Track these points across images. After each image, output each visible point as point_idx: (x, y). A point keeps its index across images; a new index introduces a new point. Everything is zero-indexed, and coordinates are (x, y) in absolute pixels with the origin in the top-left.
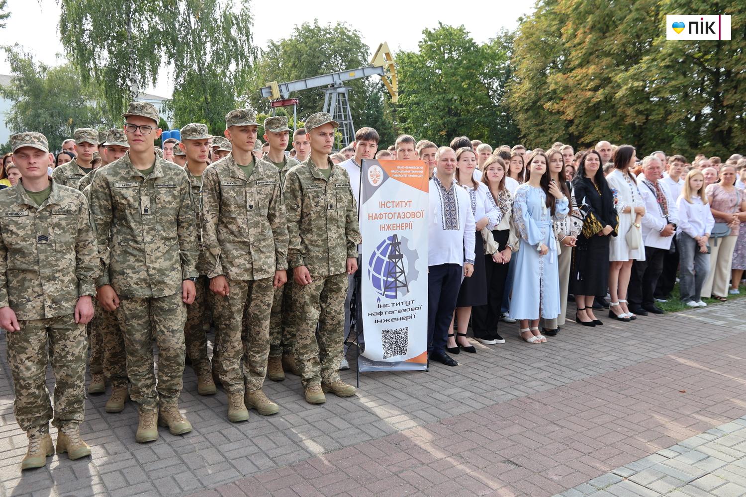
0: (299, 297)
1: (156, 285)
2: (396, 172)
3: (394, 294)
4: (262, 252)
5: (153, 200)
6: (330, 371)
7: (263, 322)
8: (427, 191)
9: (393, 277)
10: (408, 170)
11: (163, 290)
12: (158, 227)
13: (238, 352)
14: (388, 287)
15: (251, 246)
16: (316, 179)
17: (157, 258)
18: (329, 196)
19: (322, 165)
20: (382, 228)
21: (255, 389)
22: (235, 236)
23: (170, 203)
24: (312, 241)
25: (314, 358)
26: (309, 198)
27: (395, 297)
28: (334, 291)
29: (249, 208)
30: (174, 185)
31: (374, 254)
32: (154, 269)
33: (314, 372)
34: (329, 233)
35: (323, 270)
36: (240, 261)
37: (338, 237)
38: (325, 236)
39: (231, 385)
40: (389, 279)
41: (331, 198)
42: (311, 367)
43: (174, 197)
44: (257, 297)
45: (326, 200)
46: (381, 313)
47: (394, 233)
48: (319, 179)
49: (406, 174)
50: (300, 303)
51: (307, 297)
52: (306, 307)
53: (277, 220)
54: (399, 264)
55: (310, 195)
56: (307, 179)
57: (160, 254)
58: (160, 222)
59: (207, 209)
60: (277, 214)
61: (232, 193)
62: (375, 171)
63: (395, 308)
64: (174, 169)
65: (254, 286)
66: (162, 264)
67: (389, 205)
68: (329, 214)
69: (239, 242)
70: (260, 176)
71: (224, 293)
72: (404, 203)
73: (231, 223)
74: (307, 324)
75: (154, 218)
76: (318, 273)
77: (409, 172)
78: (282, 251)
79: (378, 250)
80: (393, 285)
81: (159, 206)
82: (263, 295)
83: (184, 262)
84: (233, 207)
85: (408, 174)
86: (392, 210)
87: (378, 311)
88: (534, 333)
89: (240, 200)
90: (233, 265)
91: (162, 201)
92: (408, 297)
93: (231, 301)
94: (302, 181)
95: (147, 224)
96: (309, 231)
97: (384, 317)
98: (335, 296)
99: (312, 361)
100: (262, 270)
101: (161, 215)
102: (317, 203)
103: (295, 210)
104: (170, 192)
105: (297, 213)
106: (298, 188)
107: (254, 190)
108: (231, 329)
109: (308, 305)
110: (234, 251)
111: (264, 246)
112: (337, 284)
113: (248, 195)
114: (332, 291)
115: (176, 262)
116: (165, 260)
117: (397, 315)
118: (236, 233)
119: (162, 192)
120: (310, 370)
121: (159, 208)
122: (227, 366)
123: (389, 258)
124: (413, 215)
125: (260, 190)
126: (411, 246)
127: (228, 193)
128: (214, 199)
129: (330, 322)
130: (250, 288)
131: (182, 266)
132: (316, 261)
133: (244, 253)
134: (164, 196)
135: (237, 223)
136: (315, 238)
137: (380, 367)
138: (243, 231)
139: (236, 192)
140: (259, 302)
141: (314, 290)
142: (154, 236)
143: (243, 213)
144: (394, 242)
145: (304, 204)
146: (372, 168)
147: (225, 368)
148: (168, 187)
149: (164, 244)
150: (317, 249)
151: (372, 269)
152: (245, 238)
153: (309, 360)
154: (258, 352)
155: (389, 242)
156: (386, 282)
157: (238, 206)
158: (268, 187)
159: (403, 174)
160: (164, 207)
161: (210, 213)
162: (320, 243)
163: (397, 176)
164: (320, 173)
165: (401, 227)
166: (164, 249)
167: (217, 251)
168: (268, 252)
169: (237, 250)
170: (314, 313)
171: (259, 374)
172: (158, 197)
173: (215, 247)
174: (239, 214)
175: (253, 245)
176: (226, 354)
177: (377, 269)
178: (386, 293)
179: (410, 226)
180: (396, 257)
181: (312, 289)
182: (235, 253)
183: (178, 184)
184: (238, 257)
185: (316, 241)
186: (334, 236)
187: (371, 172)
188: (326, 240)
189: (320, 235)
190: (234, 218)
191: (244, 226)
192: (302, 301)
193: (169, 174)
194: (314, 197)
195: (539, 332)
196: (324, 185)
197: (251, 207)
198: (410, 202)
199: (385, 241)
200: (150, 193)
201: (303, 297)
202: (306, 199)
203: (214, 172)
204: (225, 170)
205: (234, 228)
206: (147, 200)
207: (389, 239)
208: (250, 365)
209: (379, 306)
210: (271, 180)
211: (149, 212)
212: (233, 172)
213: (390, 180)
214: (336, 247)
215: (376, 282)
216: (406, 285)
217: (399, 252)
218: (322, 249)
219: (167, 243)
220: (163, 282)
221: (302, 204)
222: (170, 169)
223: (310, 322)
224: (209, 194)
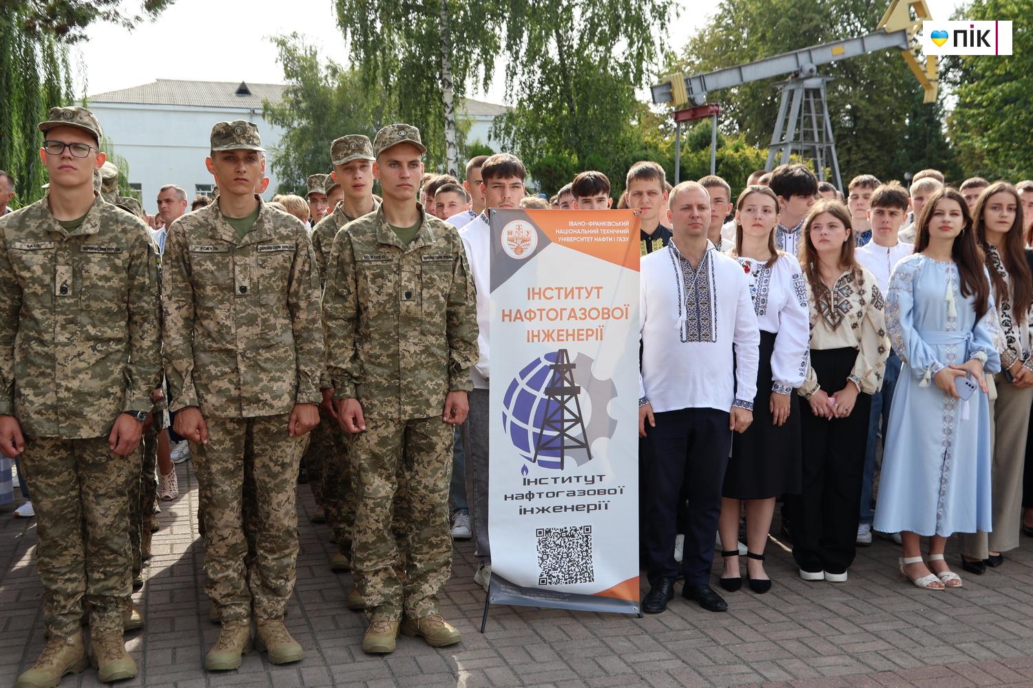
0: (352, 456)
1: (67, 418)
2: (567, 232)
3: (558, 460)
4: (264, 370)
5: (76, 274)
6: (417, 597)
7: (273, 494)
8: (638, 269)
9: (556, 430)
10: (594, 227)
11: (79, 428)
12: (83, 319)
13: (233, 549)
14: (544, 445)
15: (239, 357)
16: (382, 245)
17: (77, 372)
18: (405, 276)
19: (402, 219)
20: (531, 337)
21: (266, 617)
22: (214, 340)
23: (107, 279)
24: (371, 356)
25: (386, 569)
26: (366, 277)
27: (561, 465)
28: (423, 450)
29: (238, 292)
30: (118, 249)
31: (514, 384)
32: (68, 389)
33: (383, 595)
34: (402, 344)
35: (389, 409)
36: (224, 384)
37: (423, 352)
38: (393, 348)
39: (225, 606)
40: (546, 432)
41: (409, 280)
42: (379, 586)
43: (115, 269)
44: (264, 450)
45: (398, 283)
46: (530, 496)
47: (562, 346)
48: (389, 246)
49: (589, 235)
50: (354, 467)
51: (363, 457)
52: (362, 474)
53: (303, 316)
54: (571, 405)
55: (368, 273)
56: (368, 243)
57: (83, 365)
58: (87, 310)
59: (168, 292)
60: (303, 304)
61: (209, 266)
62: (518, 232)
63: (559, 486)
64: (123, 223)
65: (256, 429)
66: (86, 382)
67: (548, 293)
68: (403, 309)
69: (220, 350)
70: (265, 237)
71: (198, 437)
72: (583, 292)
73: (207, 317)
74: (366, 505)
75: (76, 304)
76: (379, 414)
77: (596, 231)
78: (306, 369)
79: (523, 378)
80: (557, 443)
81: (87, 283)
82: (272, 448)
83: (127, 383)
84: (209, 289)
85: (593, 235)
86: (557, 304)
87: (525, 490)
88: (933, 568)
89: (222, 278)
90: (208, 392)
91: (93, 275)
92: (588, 469)
93: (209, 455)
94: (356, 247)
95: (63, 313)
96: (367, 338)
97: (537, 503)
98: (426, 459)
99: (382, 575)
100: (258, 401)
101: (88, 299)
102: (381, 287)
103: (344, 298)
104: (109, 260)
105: (347, 304)
106: (348, 260)
107: (250, 260)
108: (214, 505)
109: (365, 471)
110: (211, 367)
111: (267, 360)
112: (426, 437)
113: (237, 269)
114: (420, 449)
115: (114, 383)
116: (93, 377)
117: (563, 500)
118: (214, 335)
119: (93, 259)
120: (376, 590)
121: (86, 287)
122: (215, 572)
123: (546, 392)
124: (607, 314)
125: (264, 261)
126: (601, 372)
127: (201, 265)
128: (183, 277)
129: (419, 506)
130: (249, 433)
131: (124, 391)
132: (376, 393)
133: (227, 370)
134: (96, 268)
135: (216, 317)
136: (377, 351)
137: (537, 599)
138: (224, 331)
139: (216, 264)
140: (266, 460)
141: (377, 444)
142: (73, 334)
143: (228, 300)
144: (560, 362)
145: (359, 288)
146: (512, 226)
147: (212, 576)
148: (106, 251)
149: (94, 348)
150: (379, 370)
151: (509, 413)
152: (228, 342)
153: (376, 573)
154: (272, 551)
155: (549, 363)
156: (538, 438)
157: (221, 288)
158: (279, 256)
159: (583, 235)
160: (94, 286)
161: (174, 299)
162: (385, 360)
163: (569, 239)
164: (392, 234)
165: (577, 335)
166: (91, 357)
167: (185, 364)
168: (277, 371)
169: (216, 365)
170: (380, 487)
171: (276, 592)
172: (86, 267)
173: (180, 357)
174: (221, 302)
175: (243, 355)
176: (211, 550)
177: (522, 413)
178: (539, 457)
179: (599, 334)
180: (563, 391)
181: (372, 443)
182: (213, 370)
183: (126, 248)
184: (217, 378)
185: (377, 357)
186: (412, 349)
187: (510, 233)
188: (395, 356)
189: (384, 347)
190: (211, 309)
191: (228, 323)
192: (356, 463)
193: (113, 231)
194: (375, 276)
195: (945, 565)
196: (398, 256)
197: (243, 289)
198: (598, 288)
199: (538, 361)
200: (74, 261)
201: (357, 457)
202: (361, 279)
203: (180, 229)
204: (201, 225)
205: (211, 325)
206: (67, 271)
207: (548, 357)
208: (261, 574)
209: (527, 482)
210: (288, 243)
211: (70, 293)
212: (214, 229)
213: (552, 248)
214: (415, 368)
215: (519, 438)
216: (584, 445)
217: (572, 383)
218: (387, 371)
219: (99, 347)
220: (80, 415)
221: (356, 288)
222: (117, 221)
223: (370, 502)
224: (172, 267)
